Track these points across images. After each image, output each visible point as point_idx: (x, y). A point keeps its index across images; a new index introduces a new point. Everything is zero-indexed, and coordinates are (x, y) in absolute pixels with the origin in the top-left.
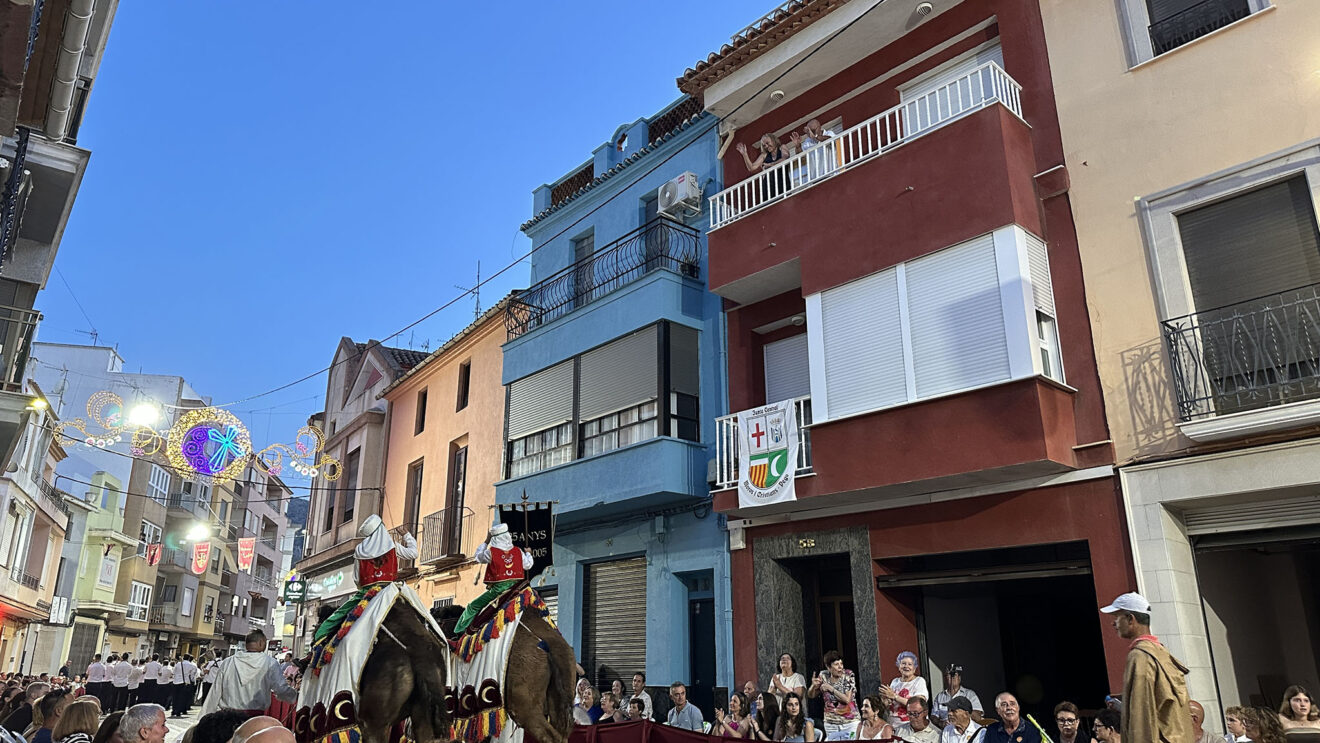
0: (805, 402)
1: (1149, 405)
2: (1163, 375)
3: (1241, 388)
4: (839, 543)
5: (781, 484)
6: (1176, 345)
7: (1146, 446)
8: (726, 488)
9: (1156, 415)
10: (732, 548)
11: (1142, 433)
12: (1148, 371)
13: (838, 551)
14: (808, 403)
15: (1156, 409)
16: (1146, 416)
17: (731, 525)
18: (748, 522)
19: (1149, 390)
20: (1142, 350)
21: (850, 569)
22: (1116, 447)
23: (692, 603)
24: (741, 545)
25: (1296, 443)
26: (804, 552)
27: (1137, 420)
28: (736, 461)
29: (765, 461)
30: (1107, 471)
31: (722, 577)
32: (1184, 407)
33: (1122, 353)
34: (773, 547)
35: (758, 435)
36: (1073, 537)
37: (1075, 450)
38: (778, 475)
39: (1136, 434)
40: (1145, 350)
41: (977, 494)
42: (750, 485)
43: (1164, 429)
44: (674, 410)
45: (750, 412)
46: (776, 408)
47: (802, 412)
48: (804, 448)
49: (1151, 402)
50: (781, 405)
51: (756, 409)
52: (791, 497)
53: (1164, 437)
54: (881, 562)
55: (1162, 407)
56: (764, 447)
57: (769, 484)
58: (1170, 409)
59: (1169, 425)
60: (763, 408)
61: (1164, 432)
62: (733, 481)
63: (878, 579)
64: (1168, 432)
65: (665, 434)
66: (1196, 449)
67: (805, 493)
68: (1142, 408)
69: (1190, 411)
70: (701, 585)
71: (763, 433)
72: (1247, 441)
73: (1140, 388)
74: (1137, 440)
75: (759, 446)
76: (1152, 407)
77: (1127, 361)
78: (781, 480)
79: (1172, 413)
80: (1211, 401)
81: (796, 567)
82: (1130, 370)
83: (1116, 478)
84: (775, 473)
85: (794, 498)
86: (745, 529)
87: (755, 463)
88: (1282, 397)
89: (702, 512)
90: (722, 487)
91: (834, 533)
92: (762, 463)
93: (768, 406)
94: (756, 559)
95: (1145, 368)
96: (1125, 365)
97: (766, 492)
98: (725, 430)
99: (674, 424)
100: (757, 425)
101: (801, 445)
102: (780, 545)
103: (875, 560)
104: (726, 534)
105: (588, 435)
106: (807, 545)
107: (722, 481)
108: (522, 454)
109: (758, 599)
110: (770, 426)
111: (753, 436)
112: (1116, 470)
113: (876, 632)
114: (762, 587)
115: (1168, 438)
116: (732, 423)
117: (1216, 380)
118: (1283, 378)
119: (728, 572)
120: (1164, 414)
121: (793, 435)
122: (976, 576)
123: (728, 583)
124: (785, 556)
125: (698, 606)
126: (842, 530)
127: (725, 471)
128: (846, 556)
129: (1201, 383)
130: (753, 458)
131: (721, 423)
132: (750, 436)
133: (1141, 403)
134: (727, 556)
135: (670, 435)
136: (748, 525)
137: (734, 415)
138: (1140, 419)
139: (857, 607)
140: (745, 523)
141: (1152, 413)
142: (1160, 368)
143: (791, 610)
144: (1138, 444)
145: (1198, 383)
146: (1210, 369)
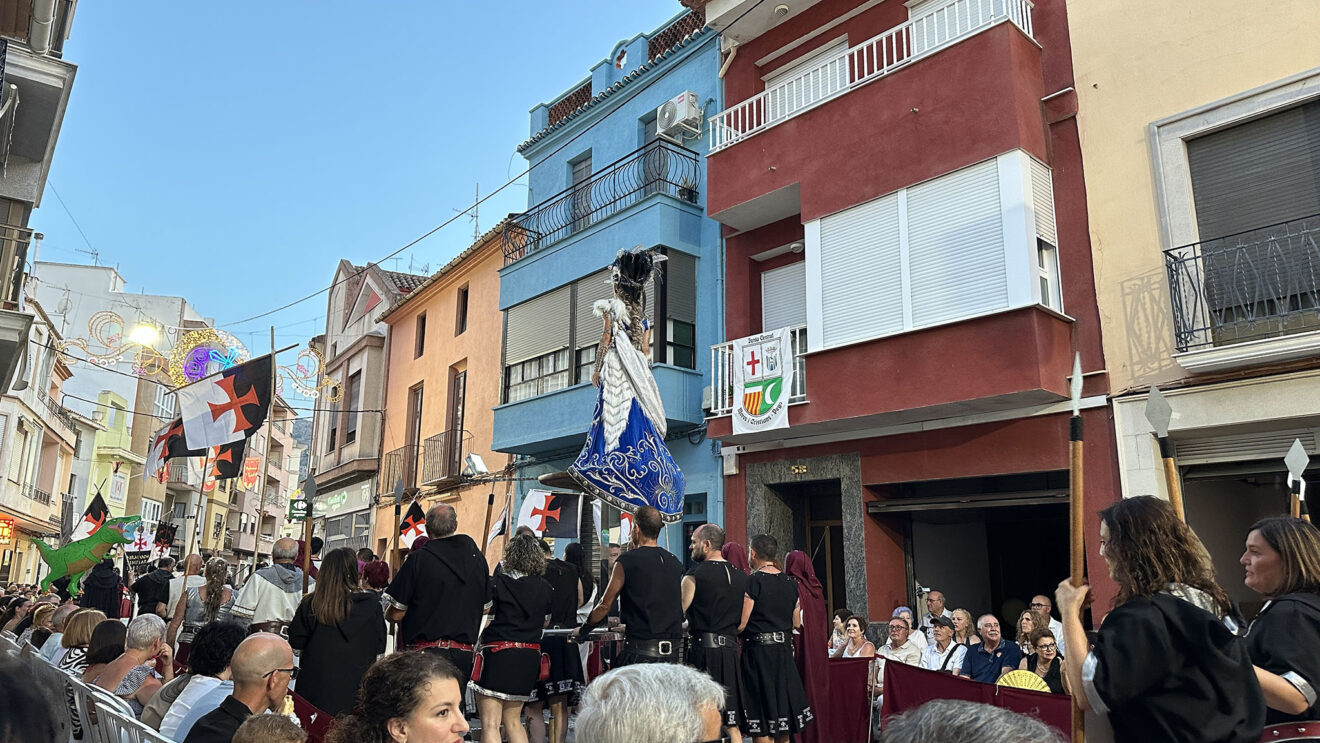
0: (801, 331)
1: (1147, 335)
2: (1163, 306)
3: (1240, 319)
4: (830, 470)
5: (775, 411)
6: (1178, 274)
7: (1140, 377)
8: (720, 415)
9: (1153, 346)
10: (726, 473)
11: (1137, 363)
12: (1147, 300)
13: (829, 477)
14: (804, 332)
15: (1153, 339)
16: (1142, 346)
17: (725, 451)
18: (741, 448)
19: (1147, 320)
20: (1142, 279)
21: (840, 495)
22: (1111, 376)
24: (734, 471)
25: (1292, 375)
26: (796, 477)
27: (1134, 351)
28: (731, 389)
29: (759, 389)
30: (1100, 401)
31: (716, 501)
32: (1183, 337)
33: (1122, 283)
34: (765, 473)
35: (753, 363)
37: (1069, 379)
38: (771, 402)
39: (1132, 364)
40: (1146, 280)
41: (970, 423)
42: (744, 412)
43: (1160, 360)
44: (670, 338)
45: (745, 341)
46: (772, 336)
47: (798, 340)
48: (798, 376)
49: (1149, 332)
50: (777, 333)
51: (752, 337)
52: (784, 424)
53: (1160, 367)
54: (870, 488)
55: (1159, 338)
56: (758, 374)
57: (762, 413)
58: (1168, 340)
59: (1165, 355)
60: (758, 336)
61: (1159, 363)
62: (727, 408)
63: (867, 505)
64: (1164, 363)
65: (661, 362)
66: (1191, 380)
67: (797, 420)
68: (1138, 337)
69: (1187, 342)
70: (695, 508)
71: (758, 361)
72: (1242, 373)
73: (1138, 318)
74: (1133, 371)
75: (753, 374)
76: (1149, 338)
77: (1127, 291)
78: (775, 407)
79: (1169, 344)
80: (1209, 331)
81: (787, 493)
82: (1129, 299)
83: (1109, 408)
84: (769, 401)
85: (787, 426)
86: (739, 455)
87: (749, 391)
88: (1281, 329)
89: (696, 439)
90: (716, 415)
91: (826, 460)
92: (756, 391)
93: (764, 334)
94: (748, 484)
95: (1144, 298)
96: (1124, 295)
97: (759, 419)
98: (720, 358)
99: (670, 351)
100: (753, 353)
101: (795, 374)
102: (773, 471)
103: (866, 487)
104: (720, 460)
105: (584, 361)
106: (800, 472)
107: (716, 408)
108: (519, 380)
109: (750, 522)
110: (765, 354)
111: (749, 363)
112: (1109, 400)
113: (864, 555)
114: (754, 512)
115: (1164, 368)
116: (727, 351)
117: (1215, 311)
118: (1283, 308)
119: (720, 497)
120: (1162, 345)
121: (787, 363)
122: (965, 502)
123: (720, 507)
124: (777, 481)
126: (834, 456)
127: (720, 398)
128: (837, 482)
129: (1199, 314)
130: (747, 386)
131: (716, 350)
132: (745, 363)
133: (1138, 332)
134: (720, 481)
135: (665, 362)
136: (741, 452)
137: (730, 343)
138: (1137, 350)
139: (845, 531)
140: (738, 449)
141: (1149, 343)
142: (1160, 299)
143: (782, 534)
144: (1133, 375)
145: (1197, 314)
146: (1210, 300)
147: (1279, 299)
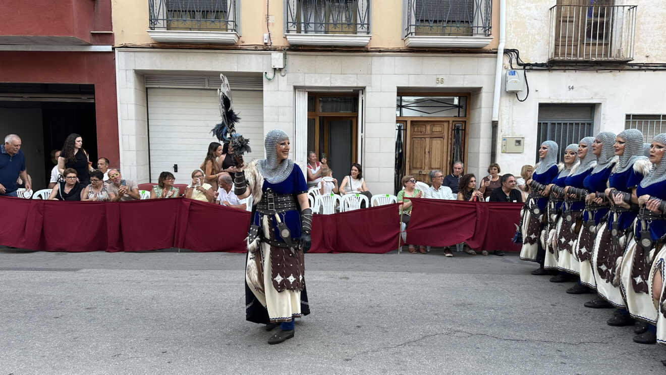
3: (180, 18)
22: (115, 36)
25: (200, 51)
30: (108, 48)
32: (153, 21)
36: (86, 82)
37: (92, 33)
39: (127, 31)
58: (145, 22)
59: (143, 30)
66: (155, 45)
69: (154, 25)
72: (178, 46)
79: (146, 24)
80: (165, 21)
83: (112, 53)
88: (196, 27)
112: (113, 49)
115: (143, 37)
117: (169, 11)
122: (26, 98)
129: (161, 12)
145: (160, 10)
146: (167, 5)
147: (197, 11)
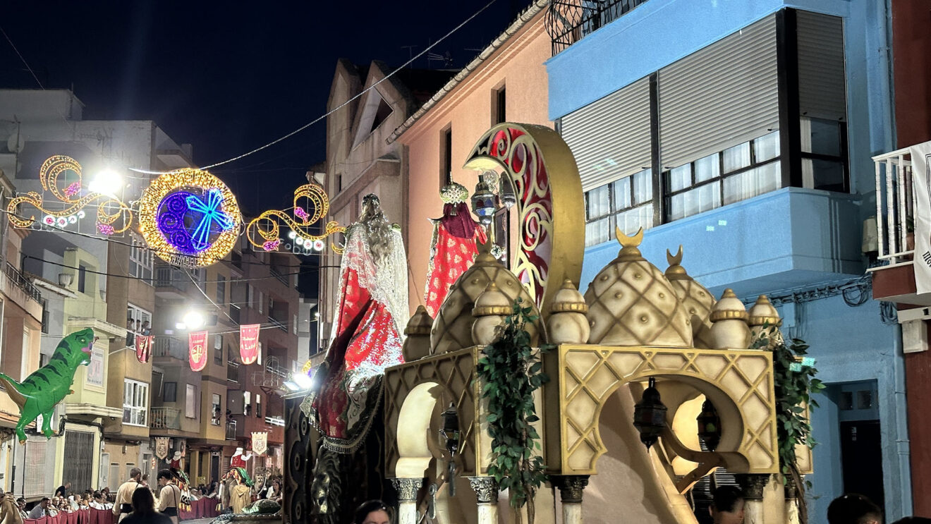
8: (893, 264)
10: (907, 349)
17: (903, 316)
18: (930, 311)
23: (845, 428)
24: (921, 347)
28: (910, 222)
31: (891, 392)
62: (904, 252)
65: (793, 184)
70: (857, 401)
86: (927, 322)
89: (856, 296)
98: (889, 175)
99: (807, 167)
104: (895, 328)
105: (675, 188)
107: (887, 251)
116: (901, 163)
119: (899, 386)
125: (855, 430)
127: (892, 237)
131: (883, 164)
134: (897, 361)
135: (801, 186)
136: (930, 317)
137: (905, 151)
140: (926, 314)
